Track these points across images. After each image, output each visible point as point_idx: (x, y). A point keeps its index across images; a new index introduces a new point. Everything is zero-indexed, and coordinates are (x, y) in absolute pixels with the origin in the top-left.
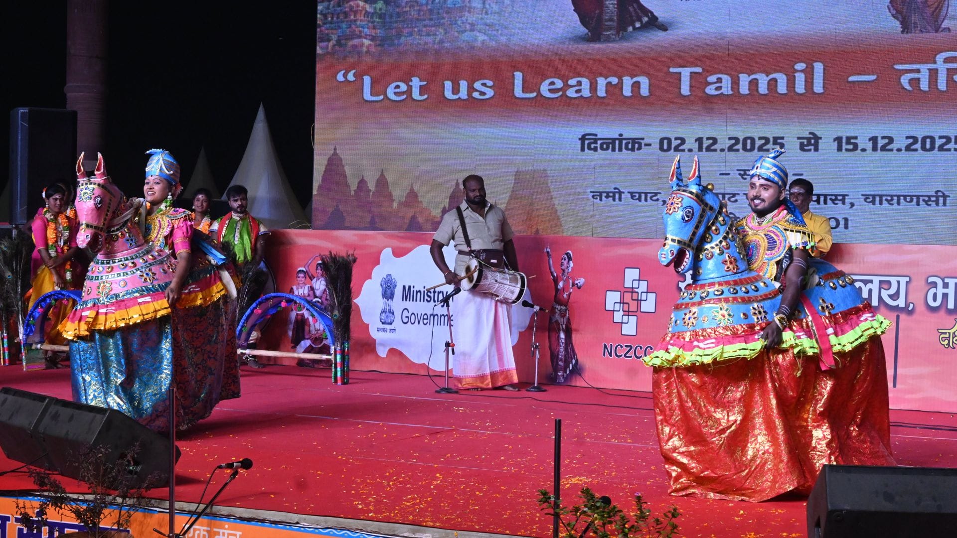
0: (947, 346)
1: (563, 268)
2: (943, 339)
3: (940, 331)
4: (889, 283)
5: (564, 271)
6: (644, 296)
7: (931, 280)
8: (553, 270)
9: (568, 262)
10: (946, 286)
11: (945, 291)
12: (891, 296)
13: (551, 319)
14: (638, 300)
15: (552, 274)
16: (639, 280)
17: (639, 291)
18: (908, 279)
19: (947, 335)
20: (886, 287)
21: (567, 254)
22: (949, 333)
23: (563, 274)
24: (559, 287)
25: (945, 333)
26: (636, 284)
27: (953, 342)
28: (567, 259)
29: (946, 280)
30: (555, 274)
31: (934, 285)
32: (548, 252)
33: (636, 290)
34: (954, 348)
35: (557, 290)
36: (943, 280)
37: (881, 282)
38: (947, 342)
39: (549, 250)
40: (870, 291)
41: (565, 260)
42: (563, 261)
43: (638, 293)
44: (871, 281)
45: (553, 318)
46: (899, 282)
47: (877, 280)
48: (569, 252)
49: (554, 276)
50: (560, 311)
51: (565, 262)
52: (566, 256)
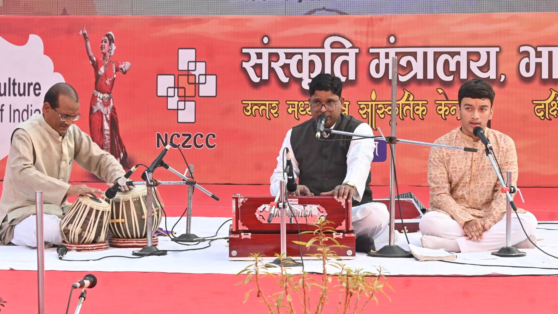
0: (543, 118)
1: (104, 51)
2: (539, 111)
3: (534, 102)
4: (478, 54)
5: (105, 54)
6: (202, 79)
7: (522, 49)
8: (91, 54)
9: (110, 44)
10: (539, 55)
11: (539, 60)
12: (480, 68)
13: (91, 109)
14: (195, 83)
15: (90, 58)
16: (196, 62)
17: (196, 73)
18: (498, 49)
19: (543, 107)
20: (475, 58)
21: (108, 35)
22: (545, 104)
23: (104, 58)
24: (100, 73)
25: (541, 105)
26: (192, 66)
27: (549, 113)
28: (108, 41)
29: (539, 49)
30: (95, 59)
31: (527, 54)
32: (84, 35)
33: (193, 73)
34: (550, 119)
35: (97, 77)
36: (536, 49)
37: (469, 53)
38: (542, 113)
39: (85, 32)
40: (458, 64)
41: (106, 42)
42: (103, 43)
43: (195, 75)
44: (458, 53)
45: (94, 107)
46: (488, 53)
47: (464, 51)
48: (111, 33)
49: (93, 61)
50: (102, 99)
51: (106, 45)
52: (106, 38)
